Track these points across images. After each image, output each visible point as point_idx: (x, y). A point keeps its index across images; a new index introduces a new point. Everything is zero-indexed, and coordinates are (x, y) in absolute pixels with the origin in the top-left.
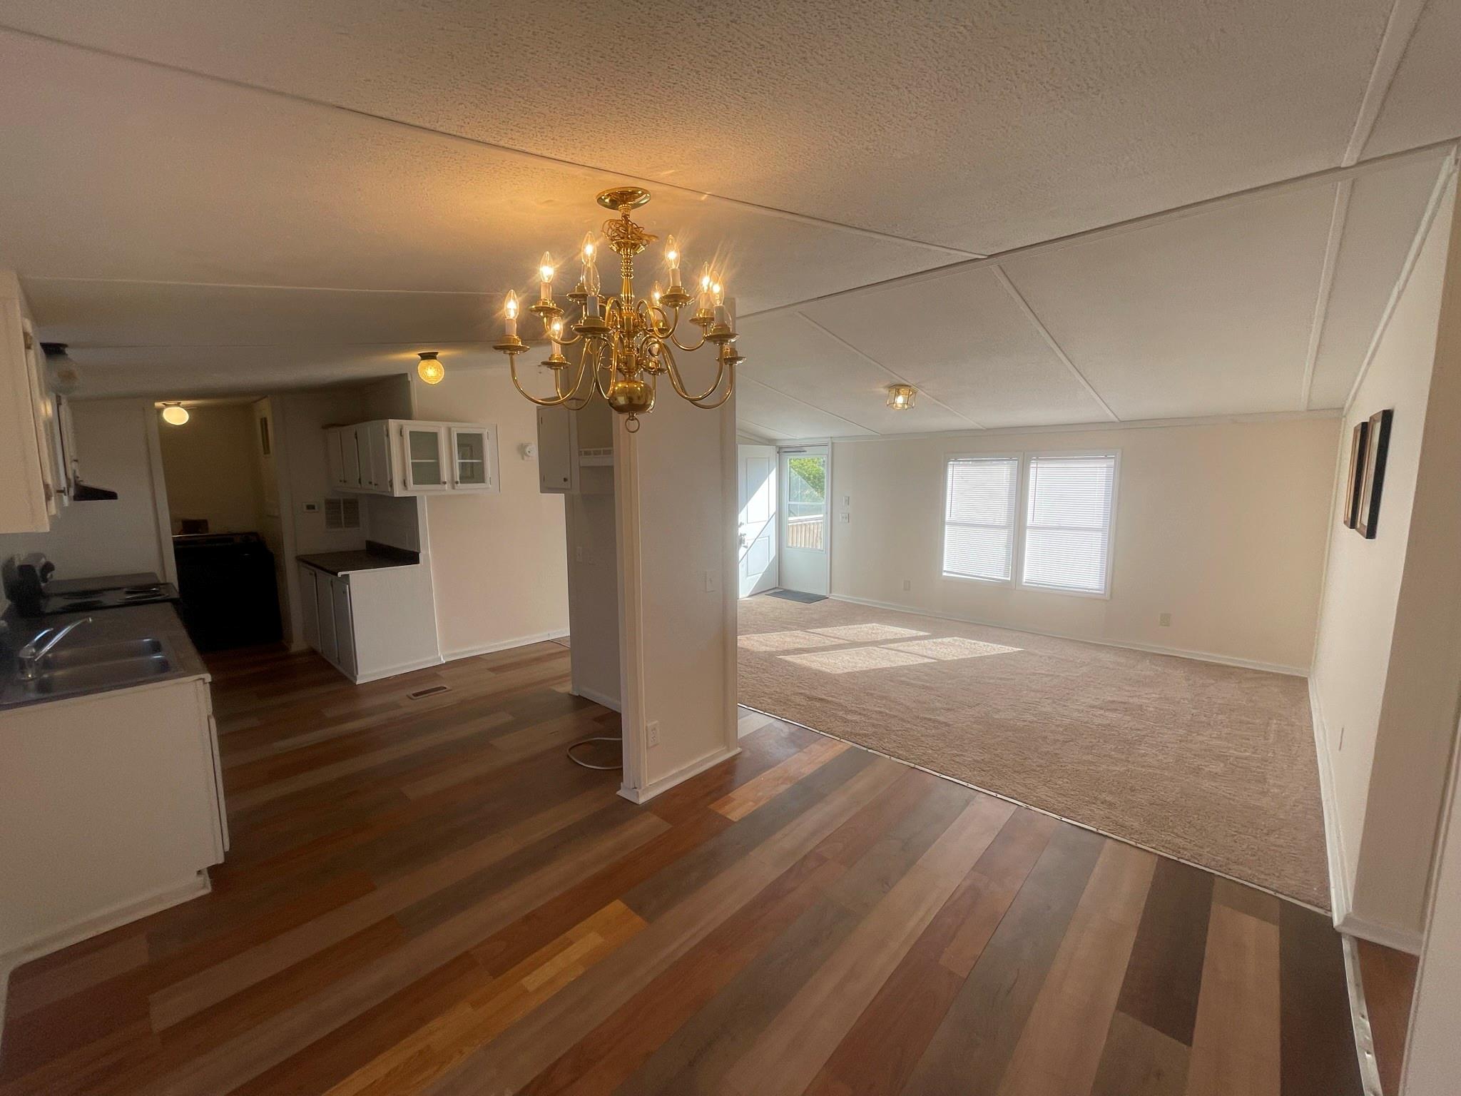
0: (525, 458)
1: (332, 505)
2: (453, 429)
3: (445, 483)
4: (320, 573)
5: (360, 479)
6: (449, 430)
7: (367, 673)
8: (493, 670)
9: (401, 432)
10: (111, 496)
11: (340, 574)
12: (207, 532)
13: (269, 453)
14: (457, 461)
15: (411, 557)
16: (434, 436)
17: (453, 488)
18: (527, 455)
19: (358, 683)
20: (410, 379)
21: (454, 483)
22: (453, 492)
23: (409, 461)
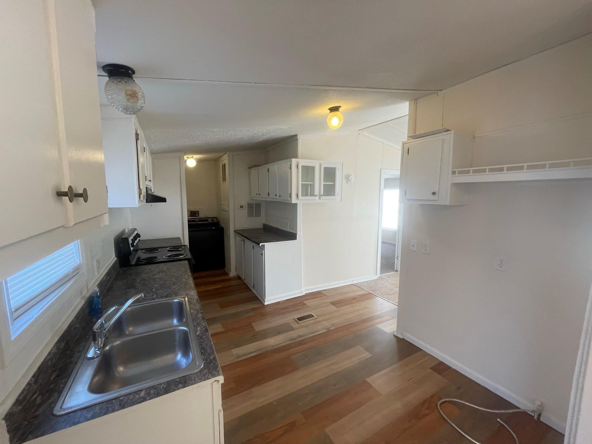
0: (349, 182)
1: (250, 206)
2: (322, 164)
3: (316, 196)
4: (246, 240)
5: (269, 193)
6: (320, 165)
7: (270, 299)
8: (334, 303)
9: (298, 166)
10: (163, 200)
11: (261, 244)
12: (199, 216)
13: (225, 180)
14: (322, 183)
15: (291, 236)
16: (313, 168)
17: (320, 199)
18: (350, 181)
19: (266, 304)
20: (298, 138)
21: (320, 196)
22: (319, 201)
23: (300, 183)
